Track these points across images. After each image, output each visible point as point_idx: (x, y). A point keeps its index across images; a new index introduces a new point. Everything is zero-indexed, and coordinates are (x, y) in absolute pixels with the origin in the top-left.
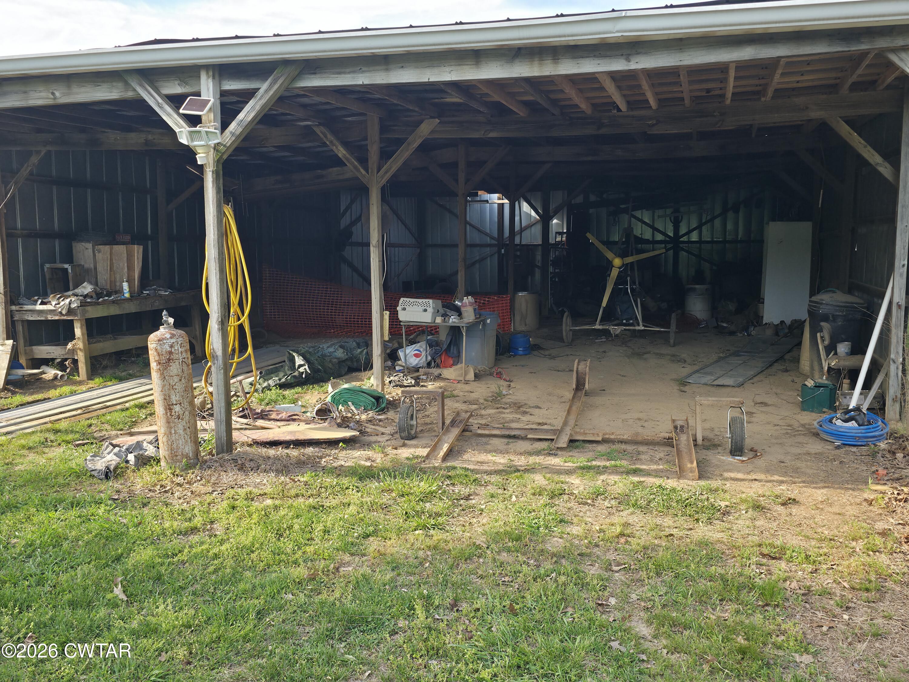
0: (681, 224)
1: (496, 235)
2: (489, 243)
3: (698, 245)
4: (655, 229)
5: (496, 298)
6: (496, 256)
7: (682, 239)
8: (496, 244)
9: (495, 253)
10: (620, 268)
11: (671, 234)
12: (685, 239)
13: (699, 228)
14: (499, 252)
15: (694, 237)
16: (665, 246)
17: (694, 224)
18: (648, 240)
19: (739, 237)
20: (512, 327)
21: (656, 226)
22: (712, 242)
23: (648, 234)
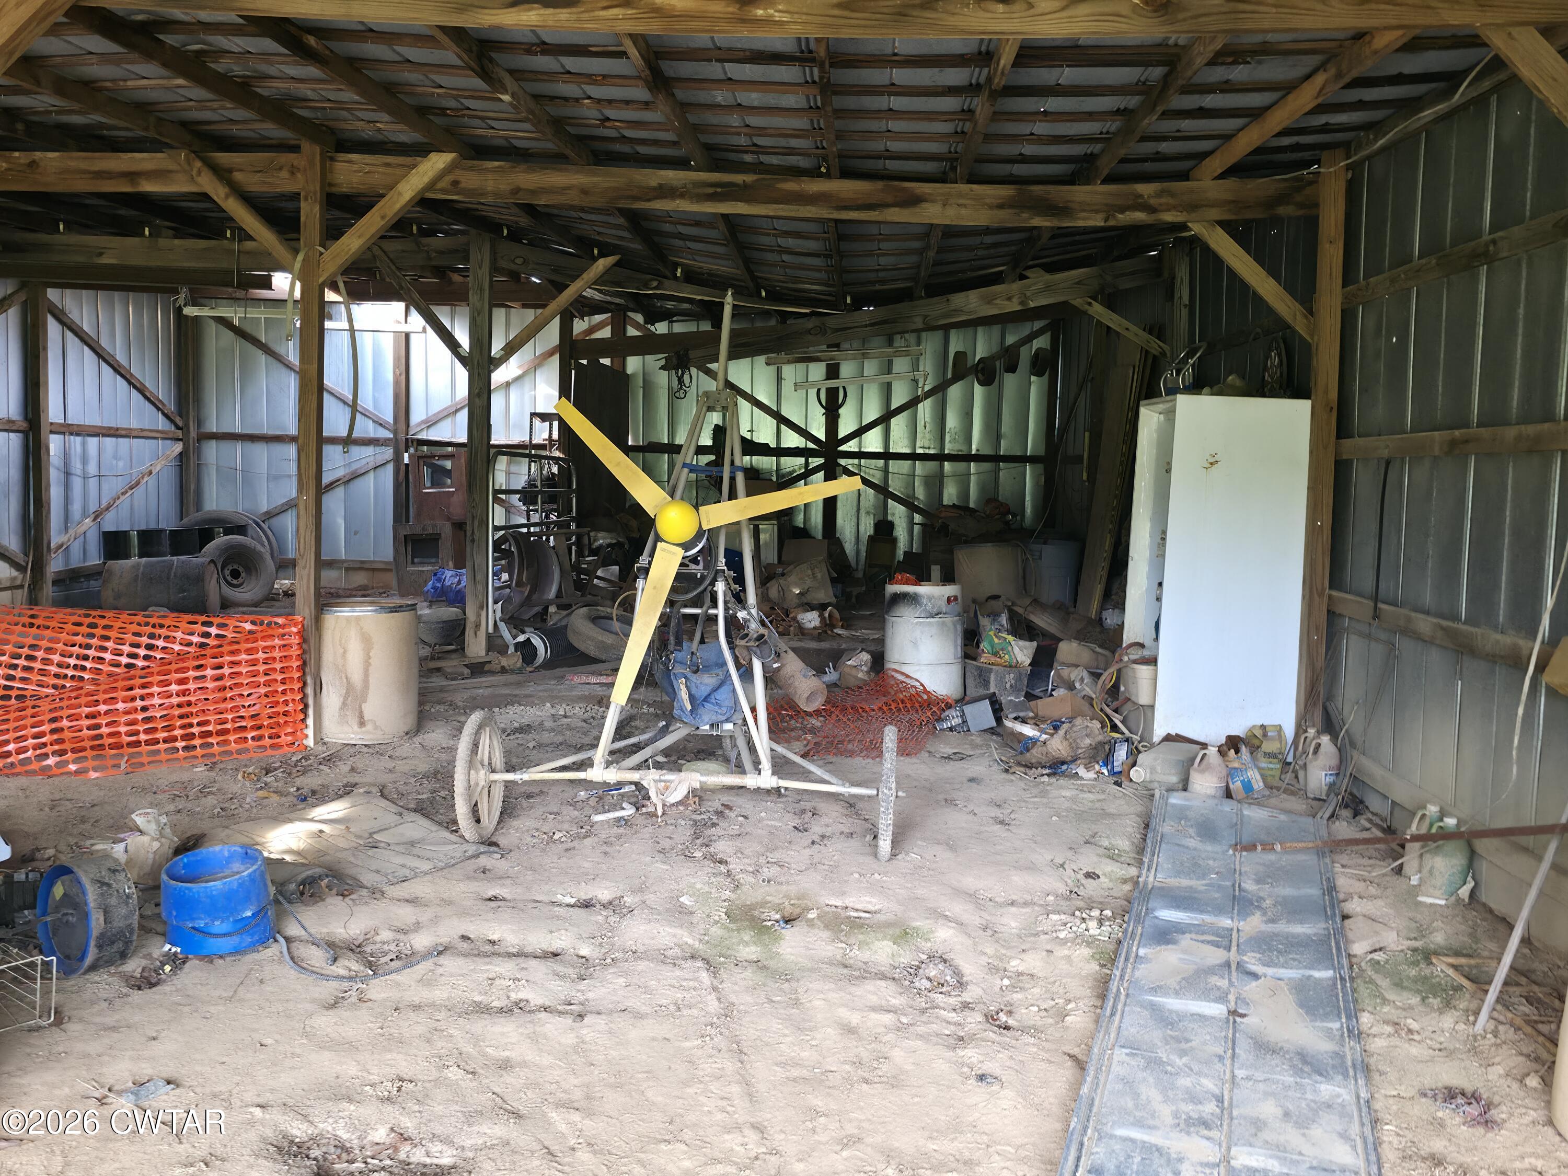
0: (841, 411)
1: (389, 417)
2: (372, 435)
3: (881, 463)
4: (782, 420)
5: (248, 626)
6: (390, 468)
7: (843, 448)
8: (389, 439)
9: (388, 462)
10: (686, 546)
11: (821, 435)
12: (851, 446)
13: (884, 419)
14: (397, 459)
15: (872, 442)
16: (807, 461)
17: (872, 413)
18: (766, 445)
19: (974, 447)
20: (310, 732)
21: (784, 413)
22: (912, 457)
23: (765, 432)
